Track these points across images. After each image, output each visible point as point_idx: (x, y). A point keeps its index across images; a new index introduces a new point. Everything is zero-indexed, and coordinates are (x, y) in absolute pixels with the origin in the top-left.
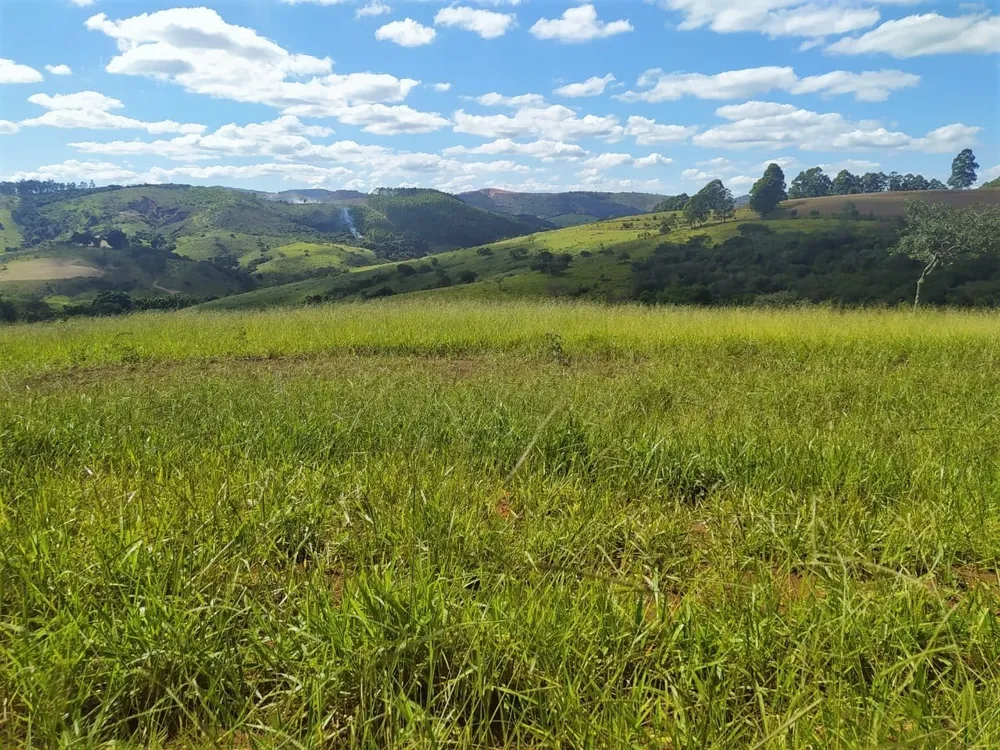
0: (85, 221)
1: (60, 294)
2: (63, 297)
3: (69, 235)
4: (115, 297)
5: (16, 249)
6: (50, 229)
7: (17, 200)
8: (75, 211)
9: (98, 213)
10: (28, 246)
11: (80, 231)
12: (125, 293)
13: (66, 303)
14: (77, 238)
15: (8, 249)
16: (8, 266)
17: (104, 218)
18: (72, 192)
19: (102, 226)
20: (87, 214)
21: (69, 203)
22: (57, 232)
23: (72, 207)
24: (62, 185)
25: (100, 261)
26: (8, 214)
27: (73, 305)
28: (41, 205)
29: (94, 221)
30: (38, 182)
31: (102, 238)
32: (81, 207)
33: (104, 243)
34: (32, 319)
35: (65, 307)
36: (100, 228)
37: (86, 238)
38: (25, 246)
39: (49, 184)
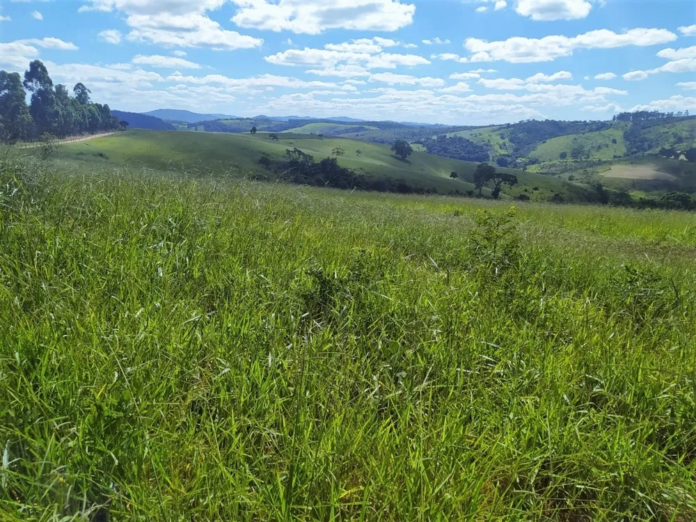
0: (672, 140)
1: (640, 190)
2: (642, 192)
3: (658, 150)
4: (679, 196)
5: (620, 157)
6: (646, 145)
7: (630, 124)
8: (667, 133)
9: (684, 134)
10: (628, 155)
11: (667, 147)
12: (687, 194)
13: (643, 197)
14: (664, 152)
15: (615, 157)
16: (612, 167)
17: (686, 138)
18: (669, 119)
19: (684, 144)
20: (675, 135)
21: (665, 127)
22: (650, 147)
23: (666, 130)
24: (663, 114)
25: (674, 170)
26: (621, 133)
27: (647, 198)
28: (644, 128)
29: (680, 140)
30: (647, 112)
31: (682, 153)
32: (673, 130)
33: (682, 157)
34: (617, 204)
35: (641, 199)
36: (684, 146)
37: (671, 152)
38: (626, 155)
39: (655, 114)
